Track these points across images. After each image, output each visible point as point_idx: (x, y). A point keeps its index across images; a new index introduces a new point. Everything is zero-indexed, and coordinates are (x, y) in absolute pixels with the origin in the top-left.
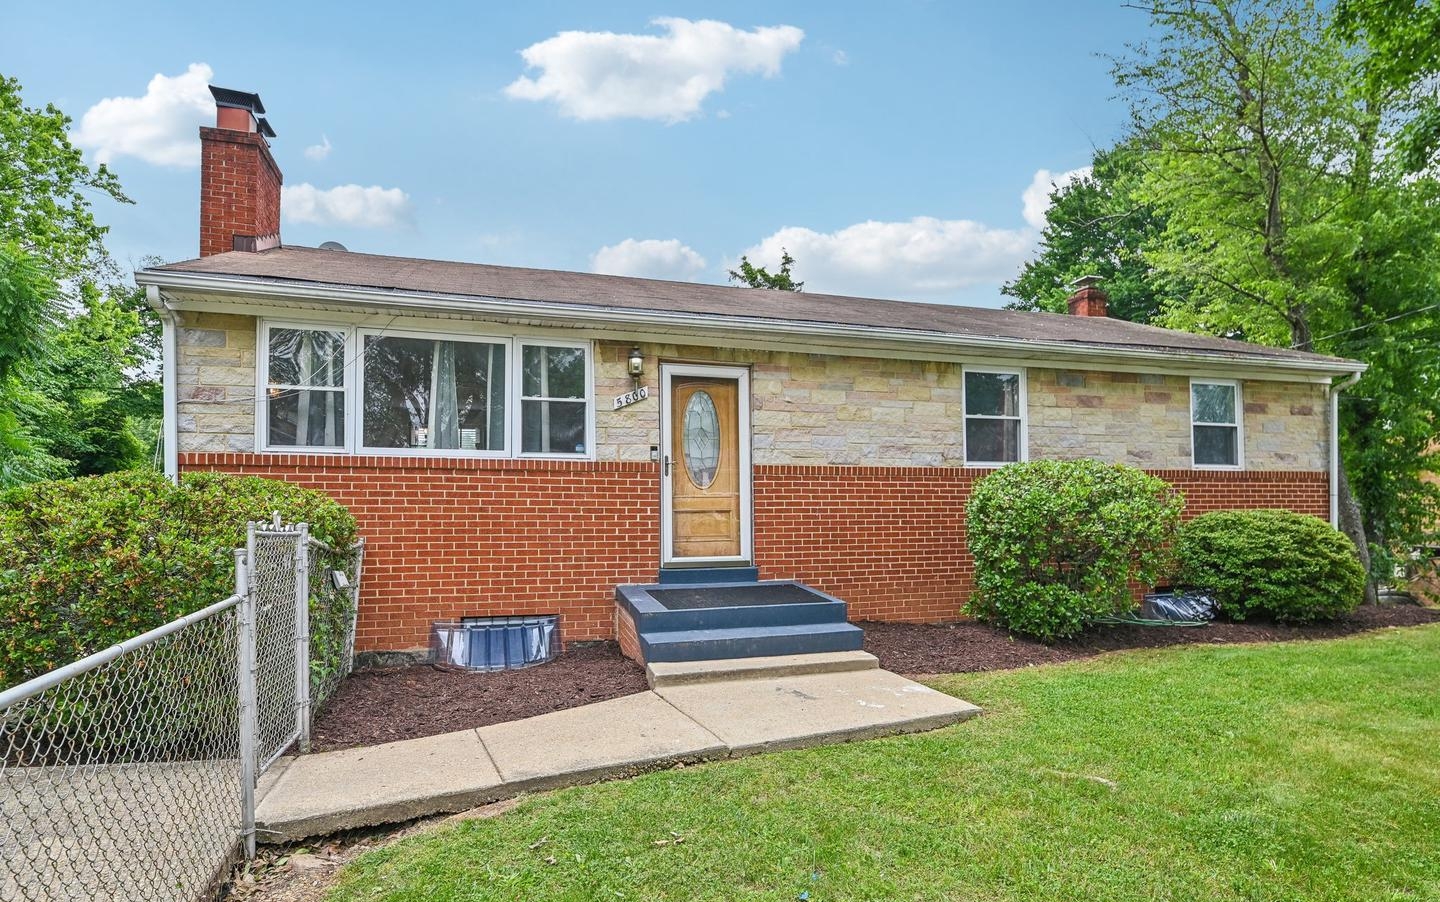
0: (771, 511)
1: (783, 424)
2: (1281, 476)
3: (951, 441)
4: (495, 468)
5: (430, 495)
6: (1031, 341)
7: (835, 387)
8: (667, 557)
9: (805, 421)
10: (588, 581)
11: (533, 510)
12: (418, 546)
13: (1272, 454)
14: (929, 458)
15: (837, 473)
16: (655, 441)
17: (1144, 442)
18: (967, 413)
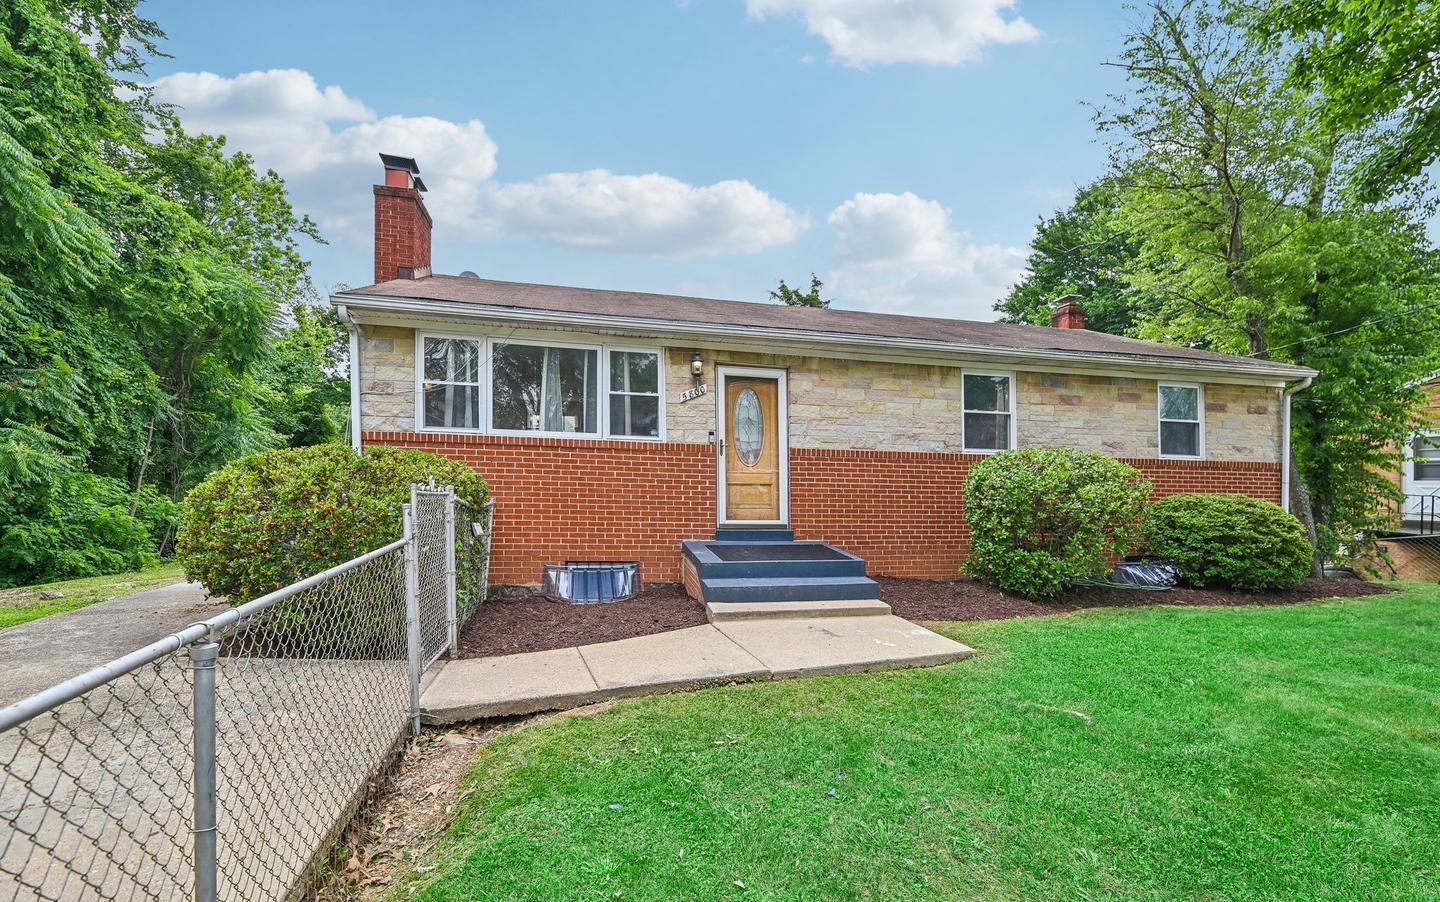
0: (804, 485)
1: (813, 416)
2: (1237, 466)
3: (952, 431)
4: (590, 447)
5: (542, 466)
6: (1020, 349)
7: (855, 386)
8: (722, 520)
9: (831, 413)
10: (661, 537)
11: (619, 480)
12: (534, 506)
13: (1230, 447)
14: (933, 445)
15: (858, 456)
16: (712, 428)
17: (1117, 435)
18: (966, 408)
